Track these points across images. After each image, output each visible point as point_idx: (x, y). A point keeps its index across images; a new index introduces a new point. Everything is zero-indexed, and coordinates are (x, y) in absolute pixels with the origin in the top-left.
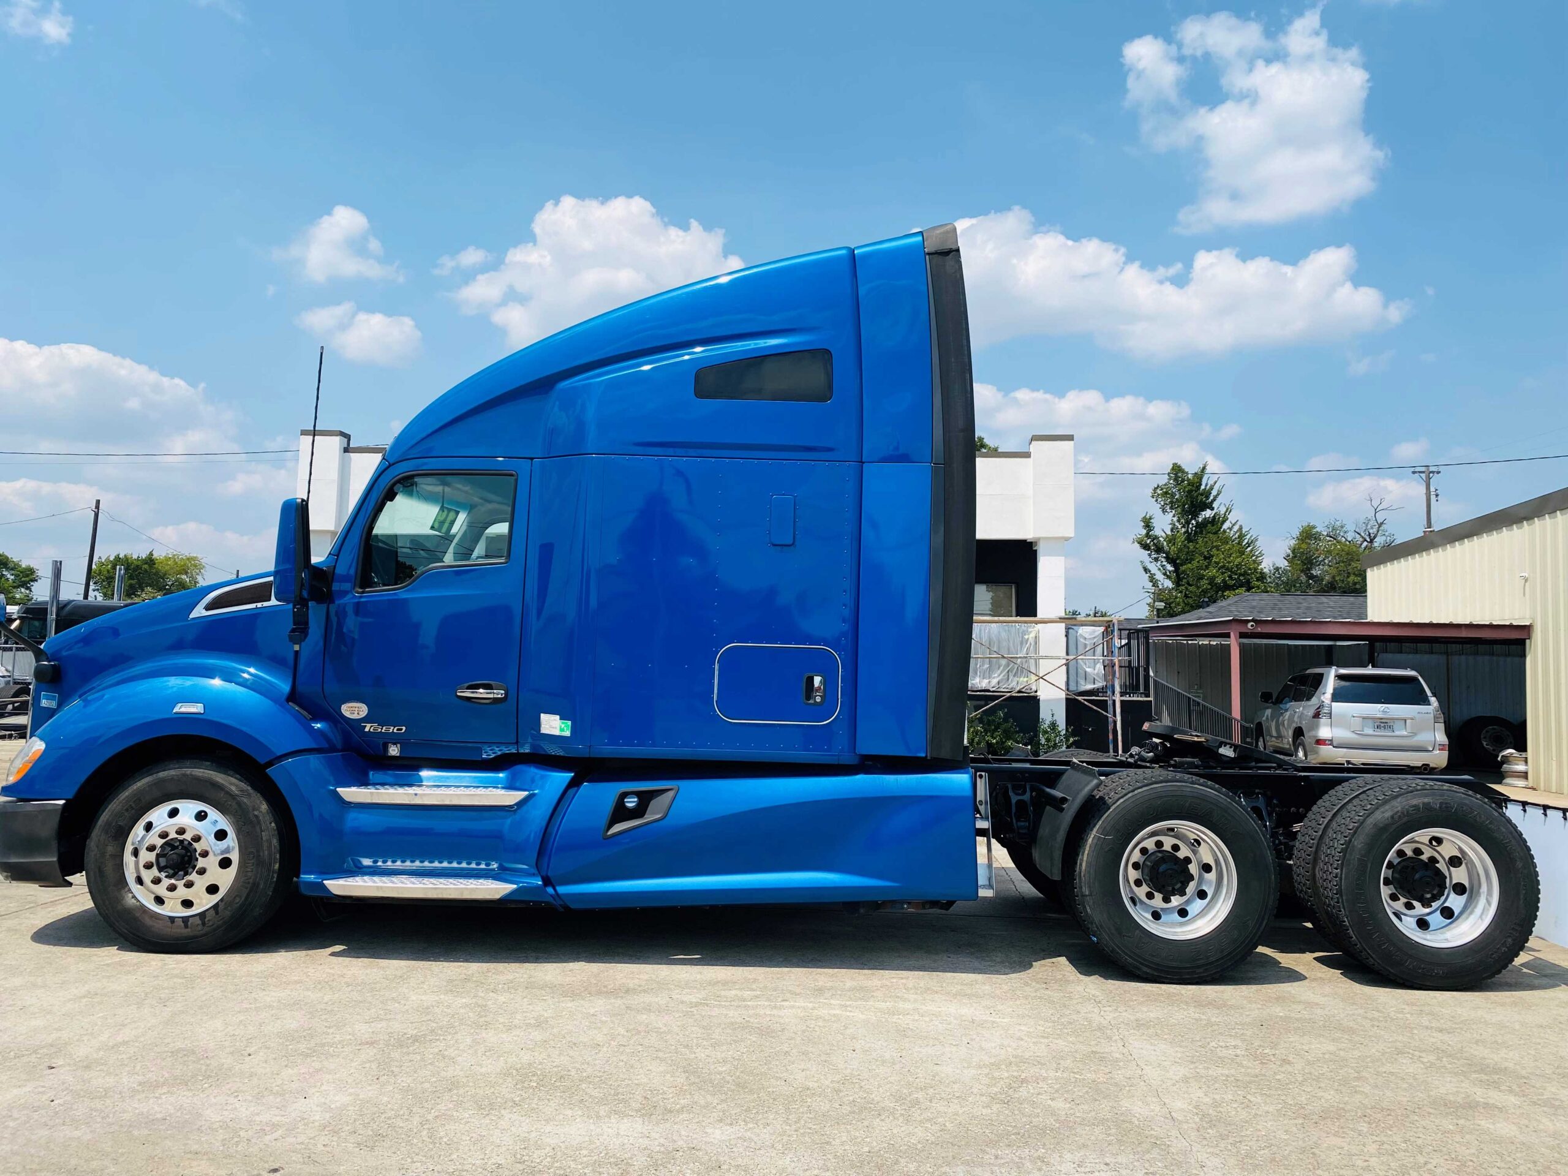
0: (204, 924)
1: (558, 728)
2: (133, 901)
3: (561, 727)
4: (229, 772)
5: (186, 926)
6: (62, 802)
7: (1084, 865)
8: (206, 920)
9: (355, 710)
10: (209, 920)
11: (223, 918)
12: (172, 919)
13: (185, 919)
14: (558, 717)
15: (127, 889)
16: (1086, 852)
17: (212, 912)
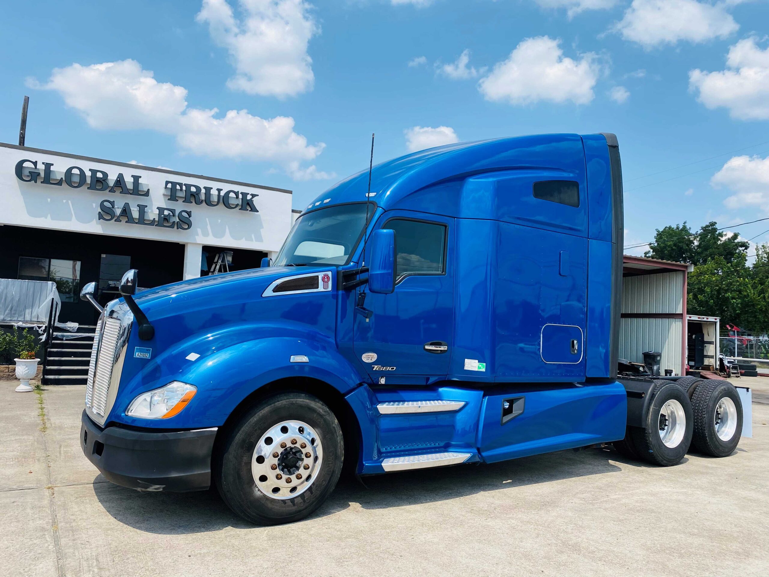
0: (304, 501)
1: (477, 367)
2: (259, 493)
3: (479, 366)
4: (316, 400)
5: (294, 505)
6: (216, 429)
7: (650, 420)
8: (305, 499)
9: (369, 358)
10: (307, 499)
11: (315, 496)
12: (284, 501)
13: (292, 500)
14: (477, 361)
15: (254, 486)
16: (650, 415)
17: (309, 493)
